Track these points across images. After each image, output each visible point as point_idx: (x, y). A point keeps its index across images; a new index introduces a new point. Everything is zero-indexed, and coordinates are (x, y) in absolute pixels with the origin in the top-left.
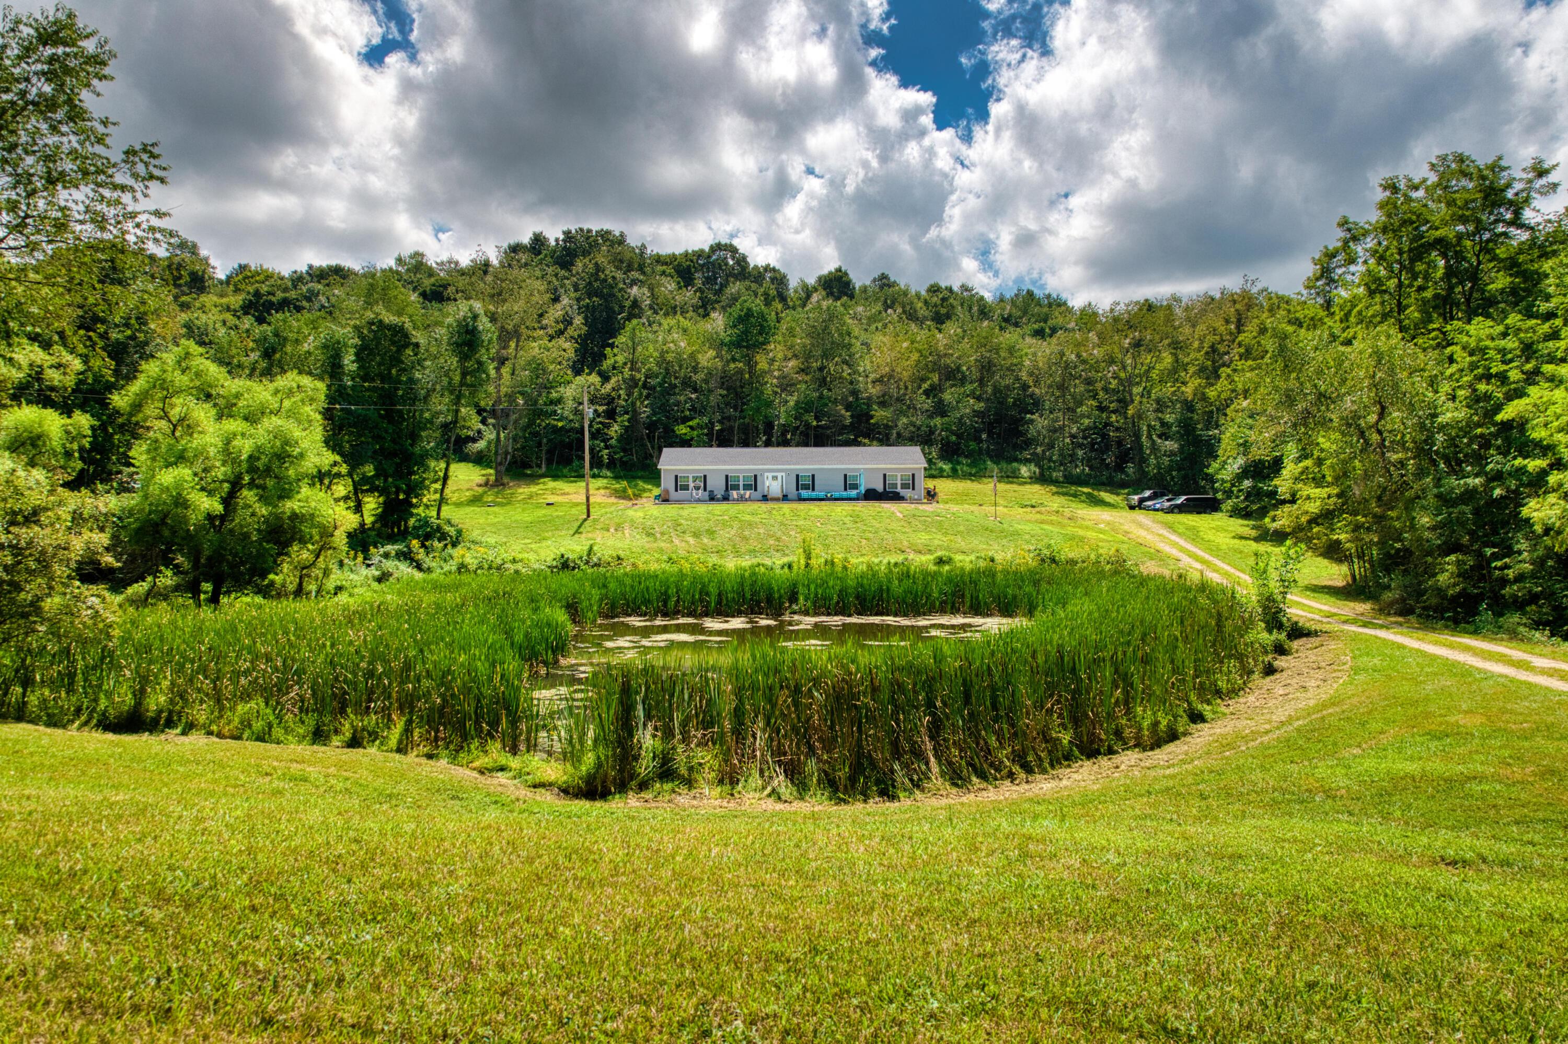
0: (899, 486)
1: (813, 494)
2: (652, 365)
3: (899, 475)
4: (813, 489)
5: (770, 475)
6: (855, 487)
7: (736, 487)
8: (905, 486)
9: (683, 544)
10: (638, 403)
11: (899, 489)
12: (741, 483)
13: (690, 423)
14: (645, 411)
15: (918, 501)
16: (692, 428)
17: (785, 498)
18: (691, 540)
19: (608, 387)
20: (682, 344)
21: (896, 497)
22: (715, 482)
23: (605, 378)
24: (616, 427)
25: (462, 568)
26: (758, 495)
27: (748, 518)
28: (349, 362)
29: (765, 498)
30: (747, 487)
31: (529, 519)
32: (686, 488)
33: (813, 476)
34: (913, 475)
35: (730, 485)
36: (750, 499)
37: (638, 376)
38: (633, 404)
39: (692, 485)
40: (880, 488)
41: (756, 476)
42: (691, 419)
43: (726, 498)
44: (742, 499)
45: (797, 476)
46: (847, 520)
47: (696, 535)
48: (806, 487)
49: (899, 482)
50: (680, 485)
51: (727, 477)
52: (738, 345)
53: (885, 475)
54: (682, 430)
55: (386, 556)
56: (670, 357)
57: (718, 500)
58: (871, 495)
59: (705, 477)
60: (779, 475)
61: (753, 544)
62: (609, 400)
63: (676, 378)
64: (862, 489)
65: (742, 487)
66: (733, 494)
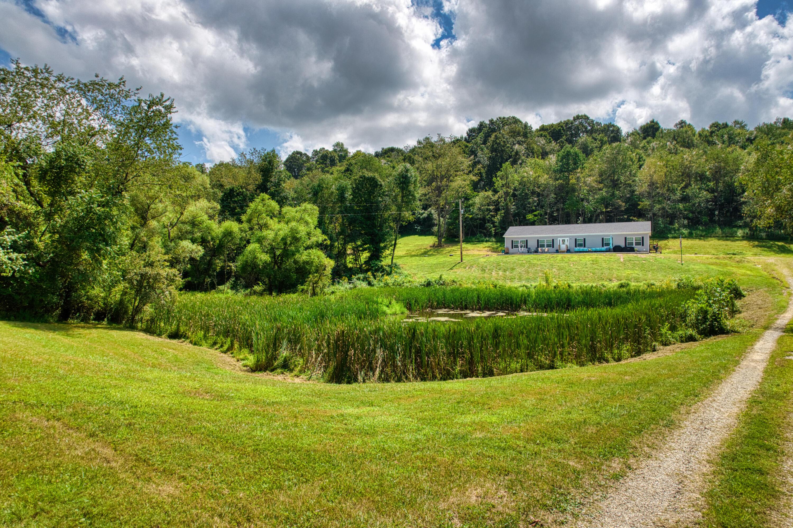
0: (634, 244)
1: (585, 249)
2: (516, 184)
3: (634, 238)
4: (585, 246)
5: (561, 239)
6: (608, 244)
7: (543, 246)
8: (637, 244)
9: (496, 275)
10: (509, 204)
11: (634, 246)
12: (546, 244)
13: (535, 213)
14: (513, 208)
15: (646, 252)
16: (535, 216)
17: (568, 251)
18: (501, 273)
19: (496, 197)
20: (531, 173)
21: (631, 250)
22: (532, 245)
23: (495, 191)
24: (498, 217)
25: (387, 285)
26: (554, 250)
27: (535, 262)
28: (348, 195)
29: (557, 251)
30: (548, 246)
31: (435, 263)
32: (517, 247)
33: (584, 239)
34: (643, 238)
35: (539, 244)
36: (548, 252)
37: (509, 190)
38: (507, 204)
39: (519, 245)
40: (623, 245)
41: (553, 240)
42: (535, 211)
43: (536, 252)
44: (543, 252)
45: (576, 239)
46: (588, 263)
47: (505, 271)
48: (580, 245)
49: (634, 242)
50: (514, 245)
51: (538, 240)
52: (561, 171)
53: (626, 238)
54: (530, 217)
55: (358, 279)
56: (525, 179)
57: (531, 253)
58: (617, 249)
59: (527, 241)
60: (566, 239)
61: (531, 275)
62: (497, 203)
63: (528, 190)
64: (611, 247)
65: (546, 246)
66: (539, 249)
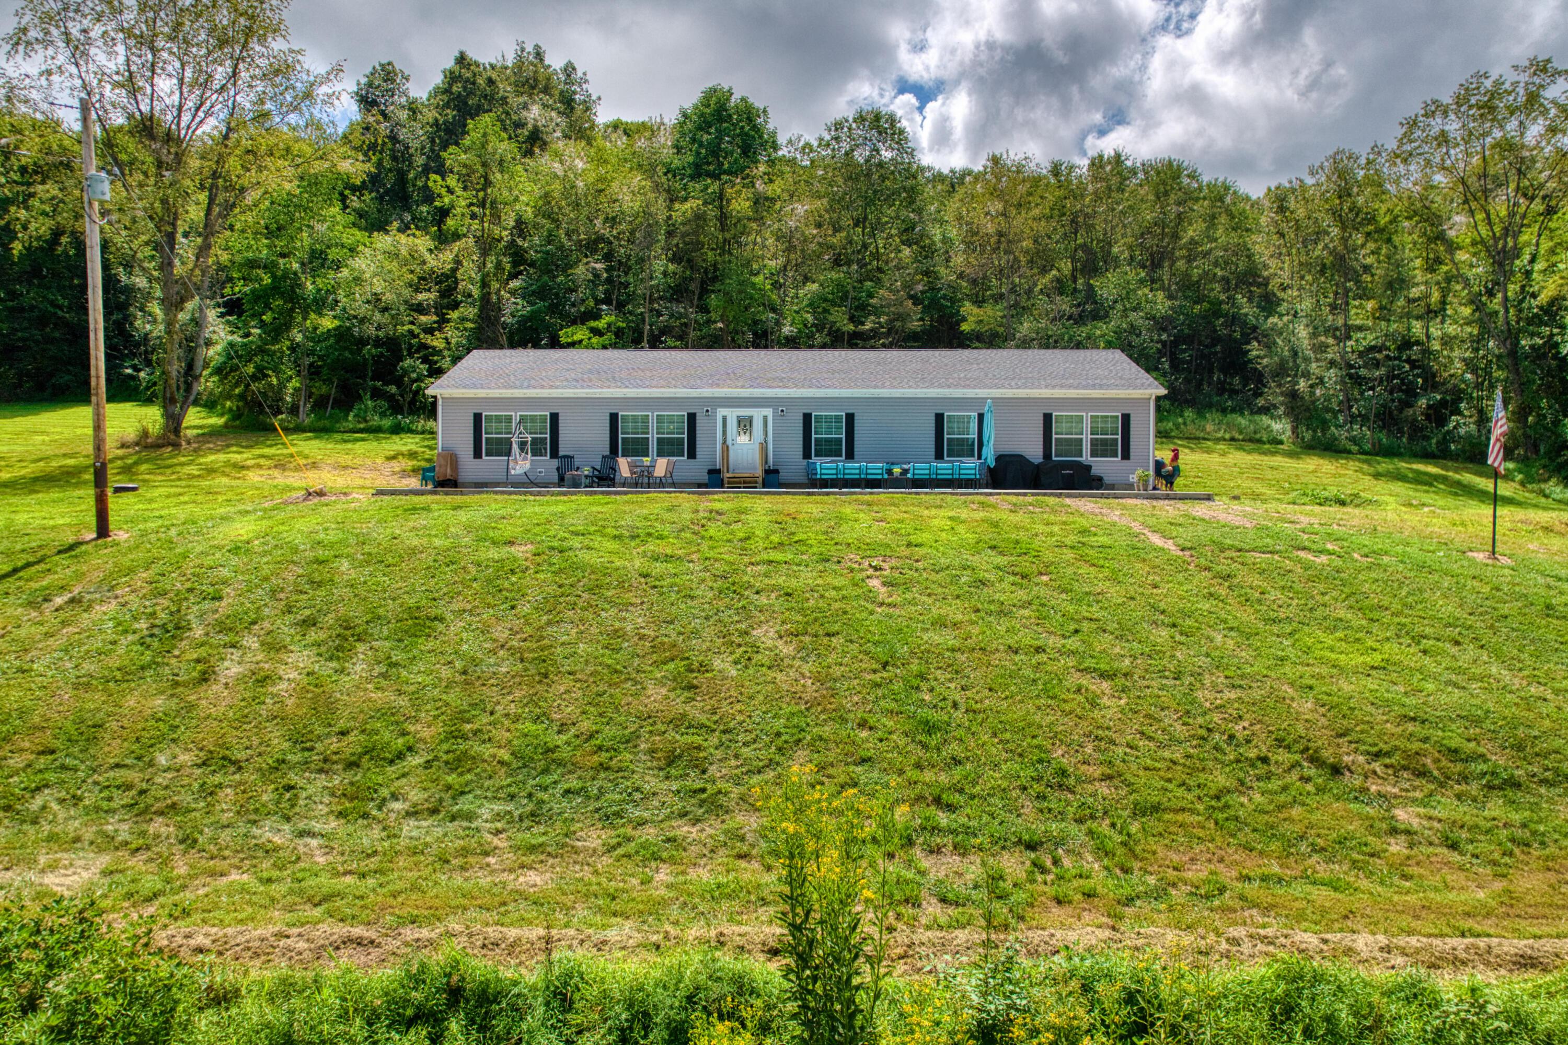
0: (1086, 448)
1: (853, 468)
3: (1087, 416)
4: (850, 456)
5: (732, 414)
6: (966, 448)
7: (638, 448)
8: (1101, 448)
10: (496, 284)
11: (1086, 457)
12: (653, 437)
16: (597, 332)
17: (770, 478)
19: (446, 260)
21: (1079, 478)
23: (442, 237)
26: (696, 469)
29: (716, 479)
30: (667, 447)
32: (502, 448)
33: (850, 418)
34: (1124, 420)
35: (622, 438)
36: (669, 482)
38: (485, 285)
39: (514, 439)
40: (1033, 451)
41: (692, 418)
43: (605, 478)
44: (644, 481)
45: (807, 418)
48: (829, 449)
49: (1086, 438)
50: (487, 438)
51: (612, 417)
52: (696, 172)
53: (1048, 418)
54: (575, 335)
56: (558, 191)
58: (1011, 473)
59: (555, 417)
60: (758, 414)
62: (447, 281)
63: (570, 233)
64: (988, 456)
65: (653, 447)
66: (624, 465)
